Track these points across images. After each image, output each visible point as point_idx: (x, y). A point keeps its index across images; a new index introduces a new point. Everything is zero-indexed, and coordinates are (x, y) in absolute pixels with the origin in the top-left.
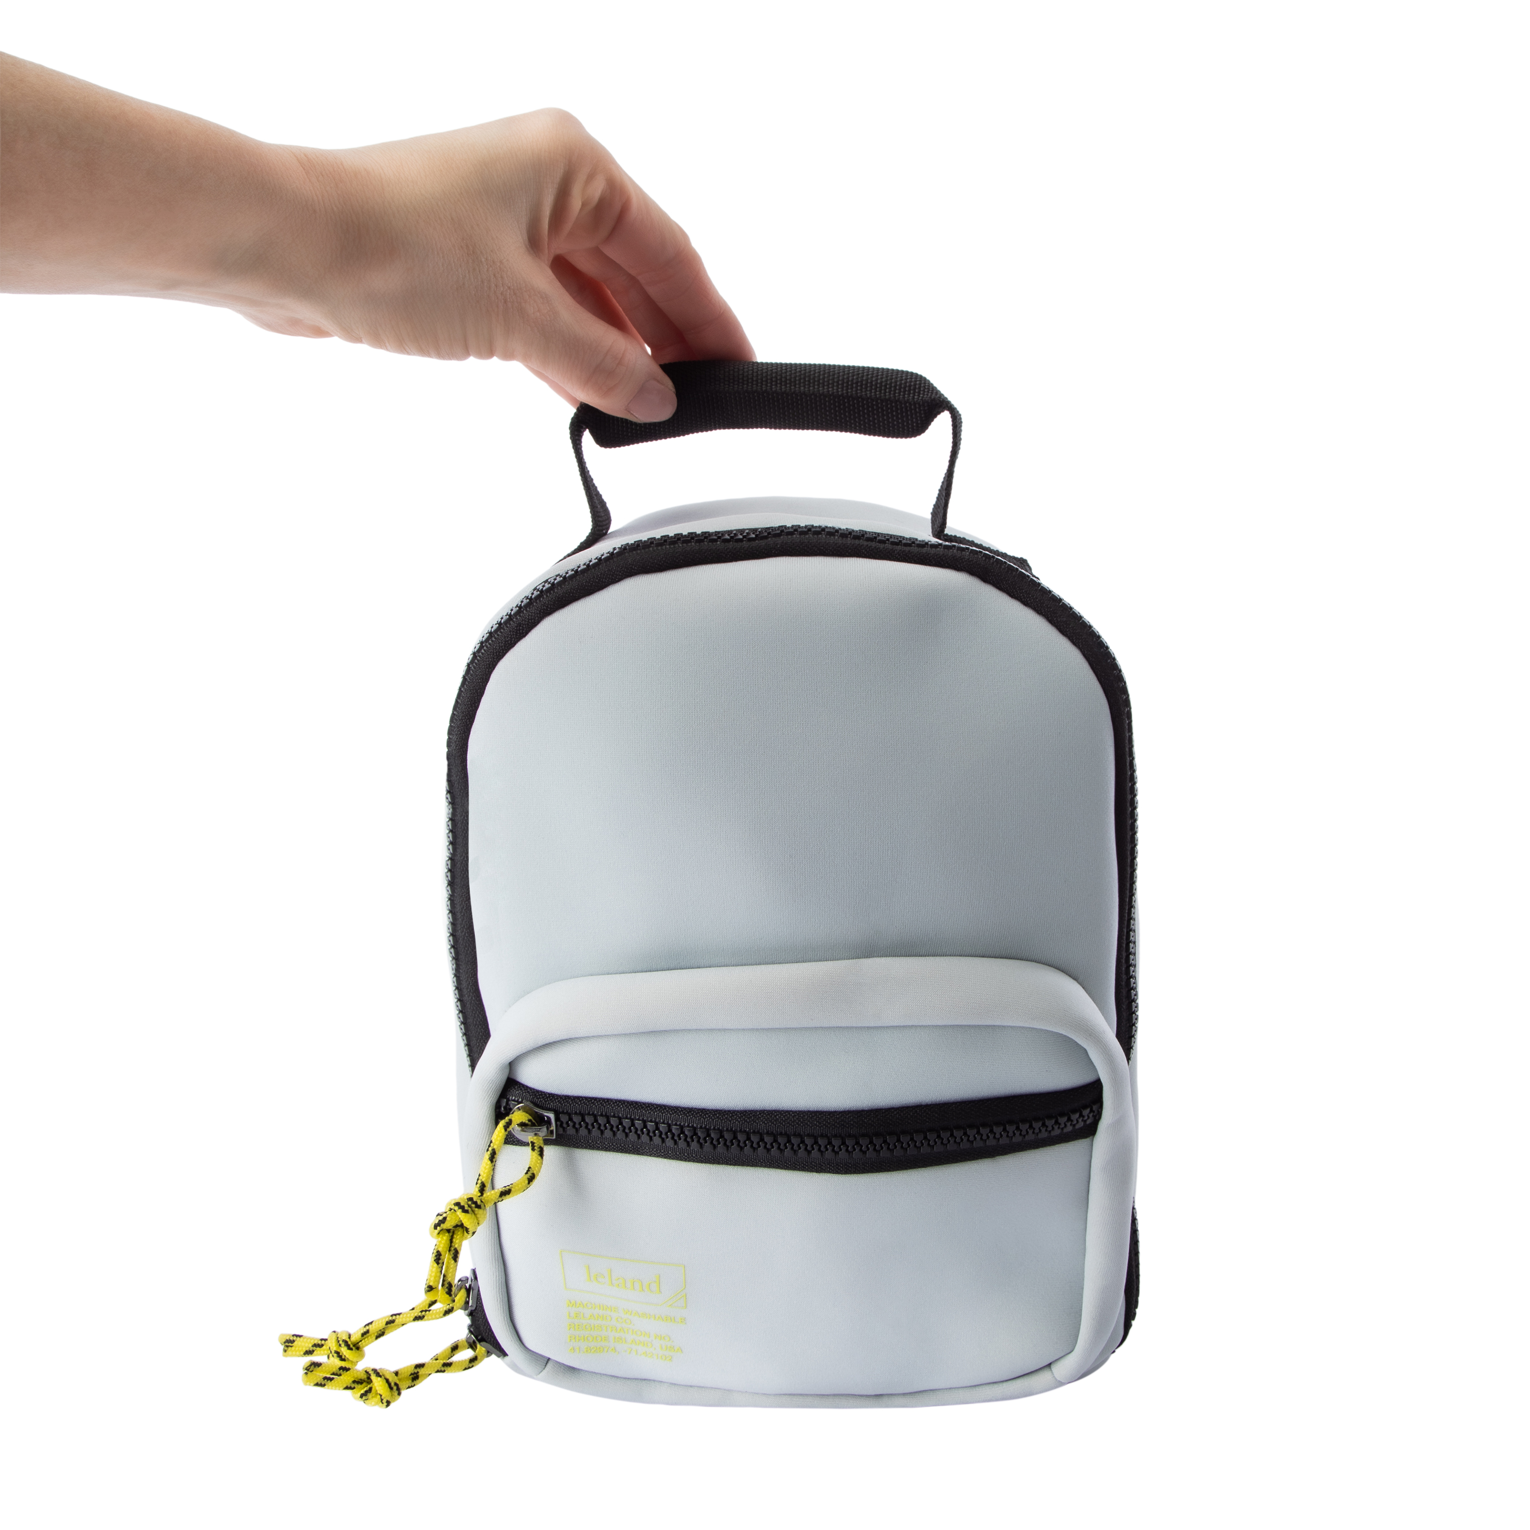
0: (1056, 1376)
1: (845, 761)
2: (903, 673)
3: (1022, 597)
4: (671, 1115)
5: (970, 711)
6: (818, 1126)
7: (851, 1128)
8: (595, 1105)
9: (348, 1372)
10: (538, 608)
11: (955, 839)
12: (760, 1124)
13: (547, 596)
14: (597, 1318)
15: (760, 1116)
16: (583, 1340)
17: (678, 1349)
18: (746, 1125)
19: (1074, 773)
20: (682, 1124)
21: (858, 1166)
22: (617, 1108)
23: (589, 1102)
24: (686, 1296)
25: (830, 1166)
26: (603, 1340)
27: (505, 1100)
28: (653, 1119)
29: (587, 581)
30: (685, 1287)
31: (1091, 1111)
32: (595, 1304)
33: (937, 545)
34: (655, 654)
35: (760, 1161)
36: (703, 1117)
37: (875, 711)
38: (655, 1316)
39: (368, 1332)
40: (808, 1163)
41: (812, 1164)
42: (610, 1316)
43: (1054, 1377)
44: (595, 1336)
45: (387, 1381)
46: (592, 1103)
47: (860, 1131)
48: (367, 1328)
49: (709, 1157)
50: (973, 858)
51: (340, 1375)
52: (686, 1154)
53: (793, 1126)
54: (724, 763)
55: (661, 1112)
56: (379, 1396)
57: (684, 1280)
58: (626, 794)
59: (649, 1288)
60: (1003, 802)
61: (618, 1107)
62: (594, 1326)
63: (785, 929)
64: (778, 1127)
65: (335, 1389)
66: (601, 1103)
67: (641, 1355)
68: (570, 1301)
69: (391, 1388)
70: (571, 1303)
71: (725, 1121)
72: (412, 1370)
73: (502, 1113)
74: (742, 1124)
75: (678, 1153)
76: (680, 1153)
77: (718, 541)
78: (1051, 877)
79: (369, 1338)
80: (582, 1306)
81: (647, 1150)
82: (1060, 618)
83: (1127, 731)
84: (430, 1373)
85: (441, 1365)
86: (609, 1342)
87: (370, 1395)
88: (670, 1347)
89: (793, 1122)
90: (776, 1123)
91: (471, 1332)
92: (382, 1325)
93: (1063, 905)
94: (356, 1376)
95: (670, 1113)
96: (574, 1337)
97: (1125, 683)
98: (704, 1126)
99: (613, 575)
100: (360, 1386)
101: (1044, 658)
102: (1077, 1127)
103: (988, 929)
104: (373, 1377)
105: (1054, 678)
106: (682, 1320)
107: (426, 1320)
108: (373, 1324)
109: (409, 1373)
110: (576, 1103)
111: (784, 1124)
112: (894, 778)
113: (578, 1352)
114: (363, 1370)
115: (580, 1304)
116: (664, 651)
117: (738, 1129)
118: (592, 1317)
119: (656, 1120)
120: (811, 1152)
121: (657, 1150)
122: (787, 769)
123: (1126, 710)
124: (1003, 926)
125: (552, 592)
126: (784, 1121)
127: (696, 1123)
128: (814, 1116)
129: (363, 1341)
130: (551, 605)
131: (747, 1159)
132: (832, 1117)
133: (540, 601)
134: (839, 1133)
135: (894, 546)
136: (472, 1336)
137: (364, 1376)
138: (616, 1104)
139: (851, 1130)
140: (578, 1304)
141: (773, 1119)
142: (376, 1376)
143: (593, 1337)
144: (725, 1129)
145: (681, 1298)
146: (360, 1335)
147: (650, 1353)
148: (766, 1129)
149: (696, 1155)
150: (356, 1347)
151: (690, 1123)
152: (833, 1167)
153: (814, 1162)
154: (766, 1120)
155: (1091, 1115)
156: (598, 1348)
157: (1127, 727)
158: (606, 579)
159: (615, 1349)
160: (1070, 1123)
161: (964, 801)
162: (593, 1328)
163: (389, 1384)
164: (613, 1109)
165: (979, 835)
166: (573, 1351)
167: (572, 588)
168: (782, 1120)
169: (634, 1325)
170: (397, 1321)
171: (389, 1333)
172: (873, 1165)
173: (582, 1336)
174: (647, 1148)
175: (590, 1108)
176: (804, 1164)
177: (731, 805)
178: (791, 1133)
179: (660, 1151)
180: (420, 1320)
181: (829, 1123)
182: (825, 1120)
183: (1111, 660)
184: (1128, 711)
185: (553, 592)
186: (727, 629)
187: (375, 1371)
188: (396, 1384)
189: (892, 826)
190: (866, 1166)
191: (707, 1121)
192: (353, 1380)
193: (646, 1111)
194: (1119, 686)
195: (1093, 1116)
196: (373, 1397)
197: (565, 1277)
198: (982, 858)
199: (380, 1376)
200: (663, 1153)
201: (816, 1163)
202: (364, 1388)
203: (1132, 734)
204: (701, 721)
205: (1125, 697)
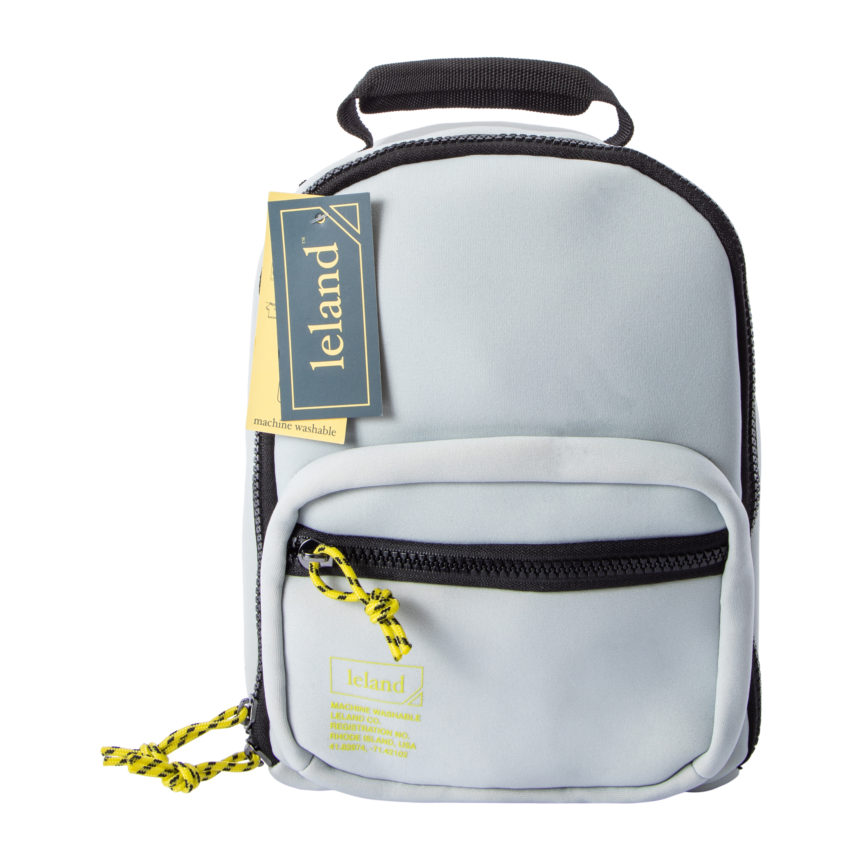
0: (697, 771)
1: (545, 293)
2: (586, 234)
3: (669, 184)
4: (418, 547)
5: (632, 261)
6: (525, 554)
7: (548, 556)
8: (363, 541)
9: (161, 763)
10: (330, 186)
11: (622, 350)
12: (483, 553)
13: (337, 178)
14: (353, 719)
15: (482, 547)
16: (341, 738)
17: (413, 746)
18: (473, 553)
19: (705, 306)
20: (426, 554)
21: (552, 585)
22: (379, 544)
23: (358, 539)
24: (423, 694)
25: (532, 585)
26: (356, 738)
27: (296, 538)
28: (405, 551)
29: (366, 168)
30: (423, 687)
31: (721, 552)
32: (352, 705)
33: (609, 148)
34: (414, 218)
35: (482, 581)
36: (442, 548)
37: (566, 260)
38: (398, 714)
39: (172, 739)
40: (516, 582)
41: (519, 583)
42: (363, 716)
43: (695, 772)
44: (350, 735)
45: (191, 770)
46: (361, 540)
47: (554, 558)
48: (172, 736)
49: (445, 579)
50: (634, 365)
51: (155, 766)
52: (428, 577)
53: (507, 554)
54: (461, 293)
55: (411, 545)
56: (185, 782)
57: (422, 680)
58: (392, 315)
59: (396, 687)
60: (654, 325)
61: (380, 542)
62: (350, 726)
63: (502, 411)
64: (495, 555)
65: (152, 776)
66: (367, 540)
67: (383, 752)
68: (334, 703)
69: (194, 776)
70: (334, 704)
71: (457, 551)
72: (206, 766)
73: (294, 548)
74: (470, 553)
75: (422, 576)
76: (424, 576)
77: (456, 142)
78: (689, 381)
79: (173, 745)
80: (342, 707)
81: (399, 575)
82: (696, 199)
83: (742, 280)
84: (219, 770)
85: (227, 765)
86: (361, 740)
87: (178, 781)
88: (407, 743)
89: (507, 551)
90: (495, 552)
91: (249, 743)
92: (184, 733)
93: (698, 402)
94: (166, 767)
95: (417, 546)
96: (334, 734)
97: (741, 246)
98: (442, 555)
99: (385, 165)
100: (170, 774)
101: (684, 226)
102: (710, 563)
103: (645, 419)
104: (180, 768)
105: (691, 240)
106: (418, 717)
107: (218, 728)
108: (177, 732)
109: (205, 768)
110: (349, 540)
111: (500, 552)
112: (579, 306)
113: (336, 749)
114: (171, 764)
115: (341, 706)
116: (421, 216)
117: (467, 556)
118: (350, 717)
119: (407, 551)
120: (519, 574)
121: (407, 575)
122: (505, 298)
123: (742, 265)
124: (656, 417)
125: (340, 175)
126: (500, 551)
127: (436, 553)
128: (521, 547)
129: (168, 748)
130: (340, 184)
131: (473, 580)
132: (534, 548)
133: (332, 181)
134: (539, 559)
135: (581, 149)
136: (251, 746)
137: (172, 768)
138: (378, 541)
139: (548, 557)
140: (340, 706)
141: (492, 549)
142: (182, 766)
143: (349, 736)
144: (457, 556)
145: (419, 696)
146: (167, 743)
147: (390, 750)
148: (487, 557)
149: (436, 578)
150: (163, 751)
151: (432, 553)
152: (535, 586)
153: (521, 582)
154: (487, 550)
155: (720, 555)
156: (352, 745)
157: (742, 277)
158: (379, 167)
159: (364, 748)
160: (705, 559)
161: (627, 323)
162: (349, 727)
163: (192, 773)
164: (376, 544)
165: (638, 348)
166: (333, 747)
167: (355, 173)
168: (499, 549)
169: (381, 724)
170: (196, 729)
171: (188, 742)
172: (563, 585)
173: (341, 734)
174: (399, 574)
175: (359, 543)
176: (514, 584)
177: (466, 322)
178: (505, 559)
179: (409, 575)
180: (214, 728)
181: (532, 552)
182: (529, 549)
183: (731, 229)
184: (743, 265)
185: (342, 175)
186: (464, 202)
187: (181, 763)
188: (197, 773)
189: (578, 339)
190: (559, 585)
191: (444, 551)
192: (165, 769)
193: (400, 545)
194: (736, 247)
195: (722, 556)
196: (179, 783)
197: (332, 681)
198: (640, 365)
199: (185, 767)
200: (411, 577)
201: (522, 583)
202: (173, 776)
203: (746, 282)
204: (446, 264)
205: (741, 256)
